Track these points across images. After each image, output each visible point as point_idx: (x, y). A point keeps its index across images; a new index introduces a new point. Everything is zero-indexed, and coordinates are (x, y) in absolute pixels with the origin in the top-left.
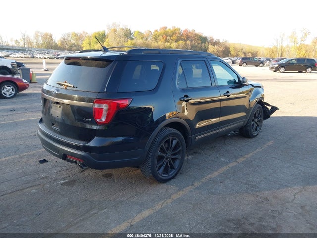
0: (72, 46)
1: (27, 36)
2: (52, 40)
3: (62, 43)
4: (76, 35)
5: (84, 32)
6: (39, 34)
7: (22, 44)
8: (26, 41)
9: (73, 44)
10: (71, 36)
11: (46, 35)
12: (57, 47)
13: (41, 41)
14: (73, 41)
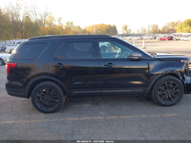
0: (169, 31)
1: (144, 27)
2: (157, 28)
3: (163, 29)
4: (173, 23)
5: (179, 21)
6: (151, 25)
7: (141, 32)
8: (143, 30)
9: (170, 29)
10: (169, 24)
11: (155, 25)
12: (160, 32)
13: (151, 29)
14: (171, 27)
